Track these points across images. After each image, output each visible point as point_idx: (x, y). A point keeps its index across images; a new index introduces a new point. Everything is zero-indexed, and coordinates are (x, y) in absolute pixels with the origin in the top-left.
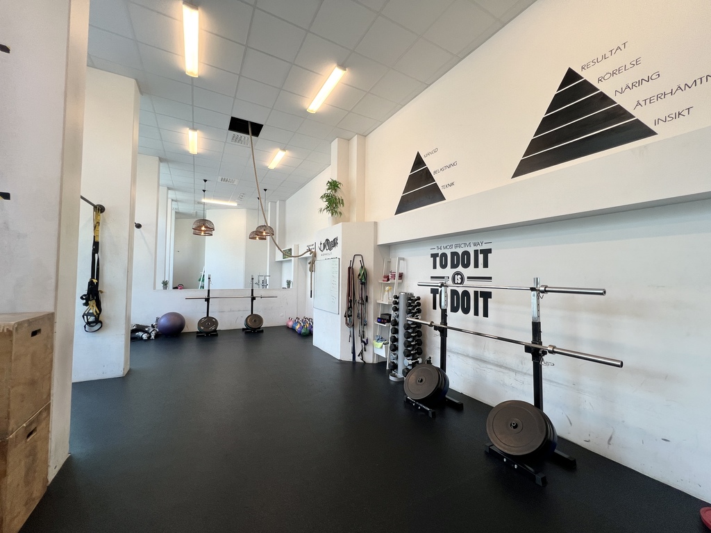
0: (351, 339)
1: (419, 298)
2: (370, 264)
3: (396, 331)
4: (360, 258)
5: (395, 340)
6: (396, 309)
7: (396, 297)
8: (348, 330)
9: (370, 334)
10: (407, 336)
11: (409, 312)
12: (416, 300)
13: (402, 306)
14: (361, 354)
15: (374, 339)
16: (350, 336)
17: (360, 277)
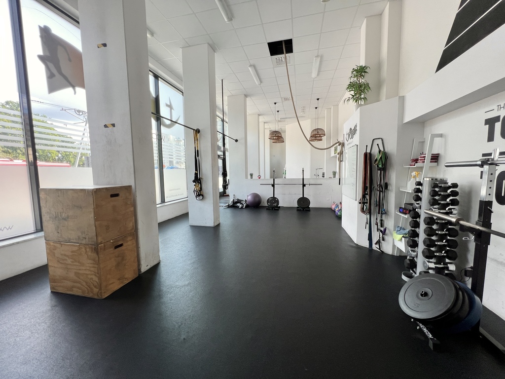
0: (368, 226)
1: (455, 185)
2: (391, 147)
3: (416, 225)
4: (379, 142)
5: (415, 234)
6: (418, 199)
7: (419, 184)
8: (365, 217)
9: (389, 223)
10: (430, 232)
11: (433, 203)
12: (449, 187)
13: (425, 195)
14: (378, 242)
15: (395, 230)
16: (367, 223)
17: (377, 162)
